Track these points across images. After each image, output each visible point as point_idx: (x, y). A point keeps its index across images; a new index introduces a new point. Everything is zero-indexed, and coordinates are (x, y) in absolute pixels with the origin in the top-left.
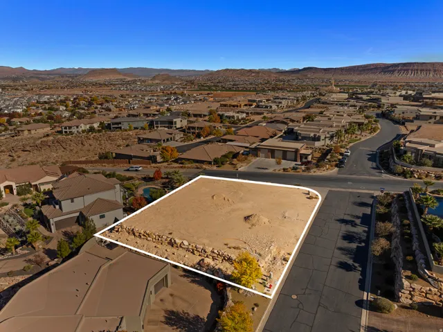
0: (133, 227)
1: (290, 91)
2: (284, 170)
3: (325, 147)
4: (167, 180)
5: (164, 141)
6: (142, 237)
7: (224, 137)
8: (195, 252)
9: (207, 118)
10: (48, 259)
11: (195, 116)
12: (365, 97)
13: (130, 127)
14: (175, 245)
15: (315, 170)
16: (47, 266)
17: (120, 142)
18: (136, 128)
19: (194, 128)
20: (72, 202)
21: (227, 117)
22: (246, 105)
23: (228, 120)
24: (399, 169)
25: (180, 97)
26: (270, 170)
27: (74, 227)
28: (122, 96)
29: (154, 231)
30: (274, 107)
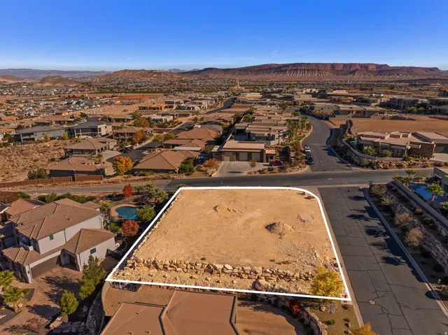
0: (153, 260)
1: (197, 92)
2: (260, 171)
3: (280, 146)
4: (140, 196)
5: (98, 150)
6: (169, 269)
7: (166, 142)
8: (243, 275)
9: (131, 123)
10: (45, 321)
11: (118, 120)
12: (278, 96)
13: (46, 138)
14: (215, 272)
15: (290, 169)
16: (48, 330)
17: (36, 156)
18: (52, 139)
19: (122, 134)
20: (52, 238)
21: (154, 120)
22: (166, 107)
23: (155, 123)
24: (366, 161)
25: (81, 100)
26: (245, 174)
27: (54, 270)
28: (8, 102)
29: (181, 259)
30: (197, 108)
